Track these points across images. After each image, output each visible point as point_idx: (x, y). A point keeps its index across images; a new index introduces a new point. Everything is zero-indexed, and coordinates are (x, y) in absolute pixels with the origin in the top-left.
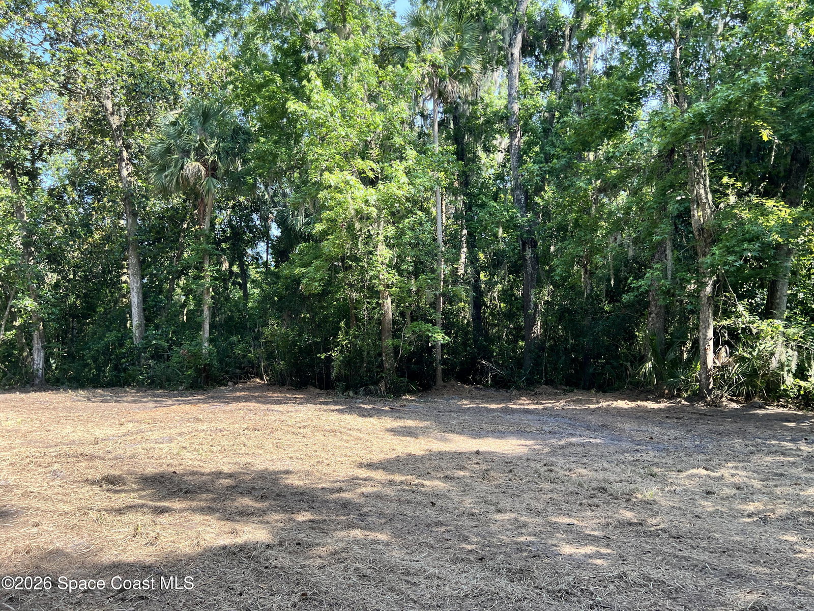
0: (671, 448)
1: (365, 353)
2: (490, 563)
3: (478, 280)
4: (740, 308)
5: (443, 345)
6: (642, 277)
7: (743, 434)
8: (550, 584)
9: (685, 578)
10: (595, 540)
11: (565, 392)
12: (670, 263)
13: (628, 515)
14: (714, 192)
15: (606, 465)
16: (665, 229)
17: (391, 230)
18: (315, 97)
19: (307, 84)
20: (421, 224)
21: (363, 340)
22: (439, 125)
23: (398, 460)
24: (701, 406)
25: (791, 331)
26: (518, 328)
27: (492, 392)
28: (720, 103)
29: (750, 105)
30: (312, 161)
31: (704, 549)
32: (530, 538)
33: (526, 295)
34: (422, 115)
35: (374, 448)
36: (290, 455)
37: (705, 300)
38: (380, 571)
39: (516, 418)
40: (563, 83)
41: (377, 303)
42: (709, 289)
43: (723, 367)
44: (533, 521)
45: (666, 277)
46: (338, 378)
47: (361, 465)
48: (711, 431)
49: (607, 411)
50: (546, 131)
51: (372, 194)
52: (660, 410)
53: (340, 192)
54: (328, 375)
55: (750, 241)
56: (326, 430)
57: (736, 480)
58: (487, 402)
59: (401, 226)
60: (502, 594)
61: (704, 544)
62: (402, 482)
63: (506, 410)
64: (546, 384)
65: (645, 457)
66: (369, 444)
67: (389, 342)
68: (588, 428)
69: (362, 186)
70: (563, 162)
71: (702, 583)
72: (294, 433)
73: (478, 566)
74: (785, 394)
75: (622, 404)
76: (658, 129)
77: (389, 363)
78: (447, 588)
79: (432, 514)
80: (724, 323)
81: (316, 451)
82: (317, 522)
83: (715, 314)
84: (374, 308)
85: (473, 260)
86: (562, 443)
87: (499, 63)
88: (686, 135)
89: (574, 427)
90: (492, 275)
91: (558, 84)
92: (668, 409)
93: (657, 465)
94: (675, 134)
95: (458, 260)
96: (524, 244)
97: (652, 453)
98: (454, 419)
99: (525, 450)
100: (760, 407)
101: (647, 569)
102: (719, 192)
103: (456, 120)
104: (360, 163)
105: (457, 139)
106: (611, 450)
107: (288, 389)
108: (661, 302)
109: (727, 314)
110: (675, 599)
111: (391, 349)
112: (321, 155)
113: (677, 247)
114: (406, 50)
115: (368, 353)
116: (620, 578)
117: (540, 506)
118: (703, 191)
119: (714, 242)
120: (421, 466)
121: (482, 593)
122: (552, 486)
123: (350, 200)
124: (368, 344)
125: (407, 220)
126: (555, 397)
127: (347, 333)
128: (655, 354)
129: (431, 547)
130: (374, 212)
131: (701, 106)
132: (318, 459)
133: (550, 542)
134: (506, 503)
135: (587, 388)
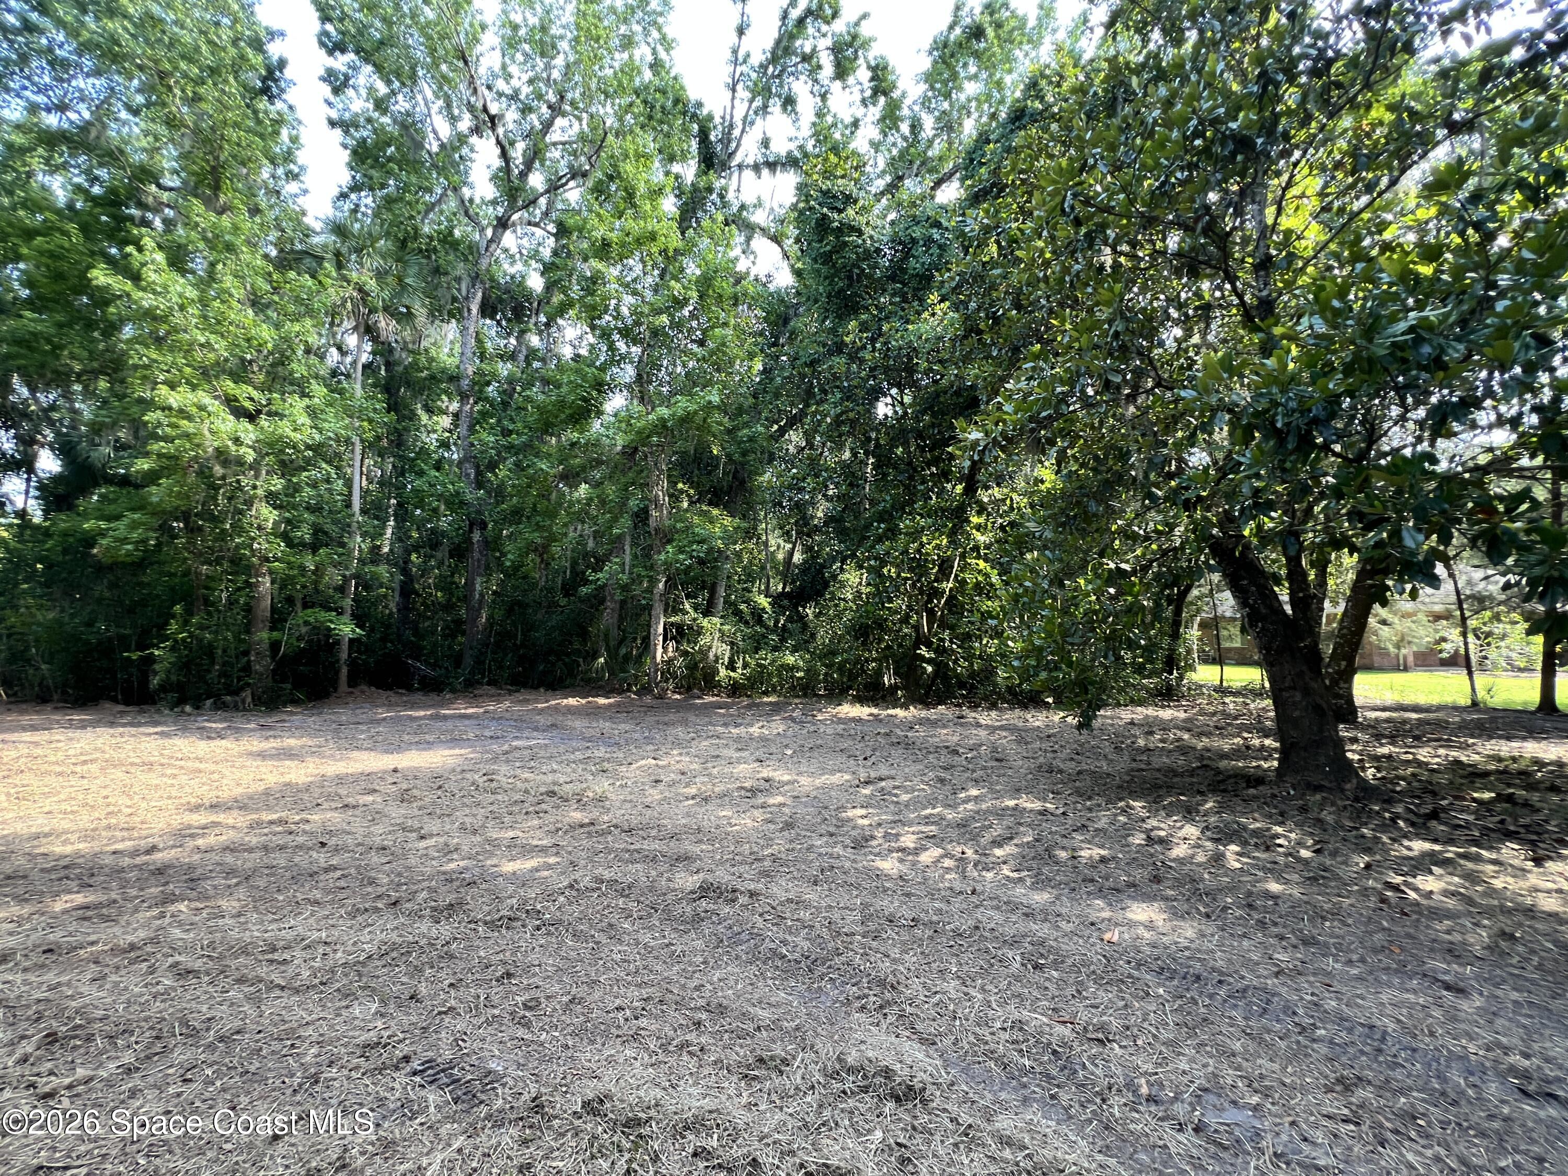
0: (622, 742)
1: (220, 652)
2: (408, 905)
3: (407, 561)
4: (687, 606)
5: (351, 640)
6: (601, 570)
7: (685, 723)
8: (489, 913)
9: (637, 872)
10: (543, 850)
11: (510, 692)
12: (628, 559)
13: (577, 816)
14: (671, 496)
15: (555, 767)
16: (624, 525)
17: (277, 484)
18: (150, 275)
19: (135, 253)
20: (328, 481)
21: (216, 633)
22: (364, 366)
23: (267, 793)
24: (648, 699)
25: (726, 627)
26: (459, 622)
27: (418, 697)
28: (680, 412)
29: (705, 420)
30: (136, 367)
31: (655, 838)
32: (462, 863)
33: (470, 584)
34: (339, 348)
35: (225, 781)
36: (46, 809)
37: (657, 597)
38: (221, 957)
39: (449, 724)
40: (527, 357)
41: (247, 582)
42: (661, 585)
43: (670, 661)
44: (467, 843)
45: (623, 572)
46: (164, 687)
47: (196, 808)
48: (658, 722)
49: (556, 708)
50: (505, 404)
51: (248, 432)
52: (610, 705)
53: (189, 418)
54: (145, 681)
55: (699, 543)
56: (132, 764)
57: (679, 766)
58: (411, 709)
59: (295, 480)
60: (423, 942)
61: (654, 833)
62: (271, 822)
63: (436, 717)
64: (489, 684)
65: (597, 754)
66: (216, 776)
67: (263, 635)
68: (536, 729)
69: (231, 417)
70: (524, 438)
71: (654, 873)
72: (60, 774)
73: (388, 915)
74: (718, 685)
75: (572, 701)
76: (623, 425)
77: (262, 665)
78: (339, 954)
79: (321, 858)
80: (672, 619)
81: (106, 797)
82: (98, 906)
83: (666, 611)
84: (239, 589)
85: (401, 536)
86: (506, 747)
87: (451, 315)
88: (649, 437)
89: (519, 729)
90: (428, 557)
91: (521, 357)
92: (618, 705)
93: (608, 760)
94: (638, 433)
95: (381, 535)
96: (471, 525)
97: (603, 749)
98: (362, 732)
99: (460, 760)
100: (699, 698)
101: (599, 871)
102: (675, 497)
103: (388, 364)
104: (229, 385)
105: (389, 388)
106: (561, 750)
107: (56, 708)
108: (618, 597)
109: (676, 611)
110: (627, 896)
111: (265, 646)
112: (155, 361)
113: (634, 544)
114: (320, 260)
115: (224, 651)
116: (571, 886)
117: (478, 823)
118: (660, 492)
119: (669, 541)
120: (306, 797)
121: (394, 947)
122: (492, 798)
123: (206, 433)
124: (225, 639)
125: (305, 474)
126: (498, 698)
127: (186, 622)
128: (608, 649)
129: (317, 902)
130: (250, 456)
131: (663, 411)
132: (111, 808)
133: (489, 862)
134: (432, 826)
135: (535, 687)
